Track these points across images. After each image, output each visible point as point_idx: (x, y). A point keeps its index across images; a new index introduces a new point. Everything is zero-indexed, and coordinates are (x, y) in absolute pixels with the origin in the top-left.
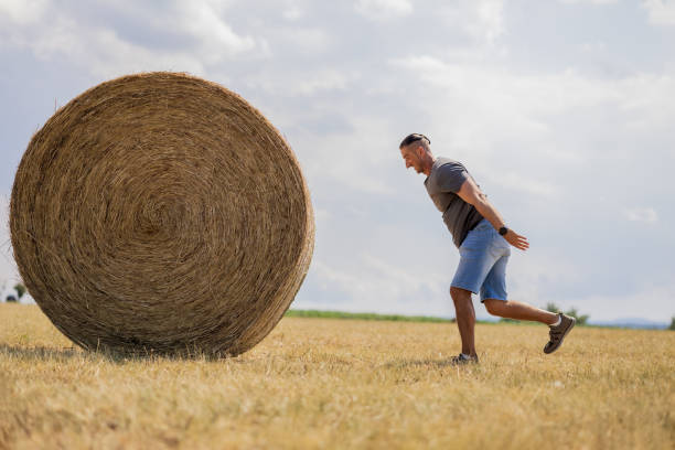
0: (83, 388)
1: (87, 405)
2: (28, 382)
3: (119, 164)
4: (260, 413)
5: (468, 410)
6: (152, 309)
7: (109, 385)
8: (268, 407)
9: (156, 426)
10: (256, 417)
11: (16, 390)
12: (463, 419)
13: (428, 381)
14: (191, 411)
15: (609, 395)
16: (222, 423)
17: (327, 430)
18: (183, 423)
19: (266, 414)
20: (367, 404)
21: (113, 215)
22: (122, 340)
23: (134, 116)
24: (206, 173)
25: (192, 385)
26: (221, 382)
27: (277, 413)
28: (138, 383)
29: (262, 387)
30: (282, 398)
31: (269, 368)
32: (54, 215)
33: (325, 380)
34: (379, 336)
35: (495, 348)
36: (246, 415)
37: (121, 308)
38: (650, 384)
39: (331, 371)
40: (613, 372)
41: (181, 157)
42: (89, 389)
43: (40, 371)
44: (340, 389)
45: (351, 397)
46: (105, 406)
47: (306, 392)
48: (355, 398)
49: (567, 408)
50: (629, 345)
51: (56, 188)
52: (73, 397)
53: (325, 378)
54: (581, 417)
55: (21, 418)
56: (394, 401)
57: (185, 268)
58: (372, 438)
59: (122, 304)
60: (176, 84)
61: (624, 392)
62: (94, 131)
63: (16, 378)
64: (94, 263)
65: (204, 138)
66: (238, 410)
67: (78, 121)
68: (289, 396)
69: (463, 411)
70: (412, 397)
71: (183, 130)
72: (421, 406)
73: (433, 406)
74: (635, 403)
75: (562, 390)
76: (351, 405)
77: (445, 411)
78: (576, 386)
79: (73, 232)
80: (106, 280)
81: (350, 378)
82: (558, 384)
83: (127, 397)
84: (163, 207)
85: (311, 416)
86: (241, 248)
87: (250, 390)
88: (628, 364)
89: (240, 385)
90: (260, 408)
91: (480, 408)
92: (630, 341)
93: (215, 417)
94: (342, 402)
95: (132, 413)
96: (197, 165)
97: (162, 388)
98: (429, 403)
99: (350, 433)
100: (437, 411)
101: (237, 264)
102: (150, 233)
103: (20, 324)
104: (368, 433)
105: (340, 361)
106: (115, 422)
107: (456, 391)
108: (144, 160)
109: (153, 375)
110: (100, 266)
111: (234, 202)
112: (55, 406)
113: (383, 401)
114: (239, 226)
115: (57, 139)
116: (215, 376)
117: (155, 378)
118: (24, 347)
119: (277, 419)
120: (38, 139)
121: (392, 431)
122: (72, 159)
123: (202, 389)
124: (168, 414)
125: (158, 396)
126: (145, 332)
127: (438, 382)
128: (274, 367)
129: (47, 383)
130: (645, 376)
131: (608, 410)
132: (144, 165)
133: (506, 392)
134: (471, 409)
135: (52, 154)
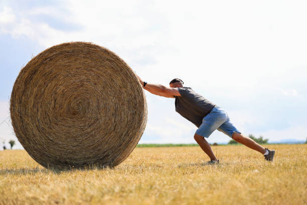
0: (42, 186)
1: (45, 194)
2: (17, 185)
3: (60, 83)
4: (123, 192)
5: (216, 185)
6: (74, 148)
7: (54, 184)
8: (127, 189)
9: (77, 201)
10: (121, 194)
11: (12, 189)
12: (214, 189)
13: (198, 173)
14: (92, 193)
15: (280, 175)
16: (107, 198)
17: (153, 198)
18: (89, 199)
19: (126, 192)
20: (170, 185)
21: (57, 106)
22: (60, 162)
23: (67, 61)
24: (99, 88)
25: (92, 181)
26: (105, 179)
27: (131, 192)
28: (67, 181)
29: (124, 180)
30: (132, 184)
31: (126, 171)
32: (31, 105)
33: (151, 175)
34: (174, 154)
35: (226, 156)
36: (117, 193)
37: (60, 148)
38: (299, 169)
39: (154, 171)
40: (281, 164)
41: (88, 80)
42: (45, 186)
43: (23, 180)
44: (158, 179)
45: (163, 182)
46: (54, 193)
47: (143, 181)
48: (165, 183)
49: (261, 182)
50: (288, 152)
51: (31, 93)
52: (38, 190)
53: (152, 174)
54: (268, 186)
55: (15, 202)
56: (182, 183)
57: (89, 130)
58: (174, 200)
59: (60, 146)
60: (87, 48)
61: (287, 173)
62: (49, 68)
63: (12, 183)
64: (48, 128)
65: (99, 72)
66: (114, 191)
67: (42, 63)
68: (136, 183)
69: (214, 185)
70: (190, 180)
71: (89, 68)
72: (195, 184)
73: (201, 184)
74: (292, 178)
75: (258, 173)
76: (164, 185)
77: (206, 186)
78: (264, 171)
79: (39, 113)
80: (54, 135)
81: (162, 173)
82: (256, 171)
83: (63, 189)
84: (80, 102)
85: (146, 191)
86: (115, 122)
87: (118, 181)
88: (287, 160)
89: (114, 180)
90: (123, 190)
91: (222, 184)
92: (288, 150)
93: (103, 195)
94: (159, 185)
95: (65, 196)
96: (95, 84)
97: (78, 184)
98: (198, 183)
99: (163, 199)
100: (202, 186)
101: (113, 129)
102: (74, 114)
103: (12, 159)
104: (172, 198)
105: (157, 166)
106: (58, 200)
107: (210, 177)
108: (72, 81)
109: (74, 178)
110: (51, 128)
111: (112, 101)
112: (30, 195)
113: (178, 183)
114: (114, 112)
115: (33, 71)
116: (102, 176)
117: (75, 179)
118: (15, 169)
119: (131, 194)
120: (24, 71)
121: (182, 196)
122: (39, 80)
123: (97, 183)
124: (82, 195)
125: (77, 187)
126: (71, 159)
127: (202, 173)
128: (128, 171)
129: (26, 185)
130: (296, 165)
131: (280, 181)
132: (72, 84)
133: (233, 176)
134: (218, 185)
135: (30, 78)
